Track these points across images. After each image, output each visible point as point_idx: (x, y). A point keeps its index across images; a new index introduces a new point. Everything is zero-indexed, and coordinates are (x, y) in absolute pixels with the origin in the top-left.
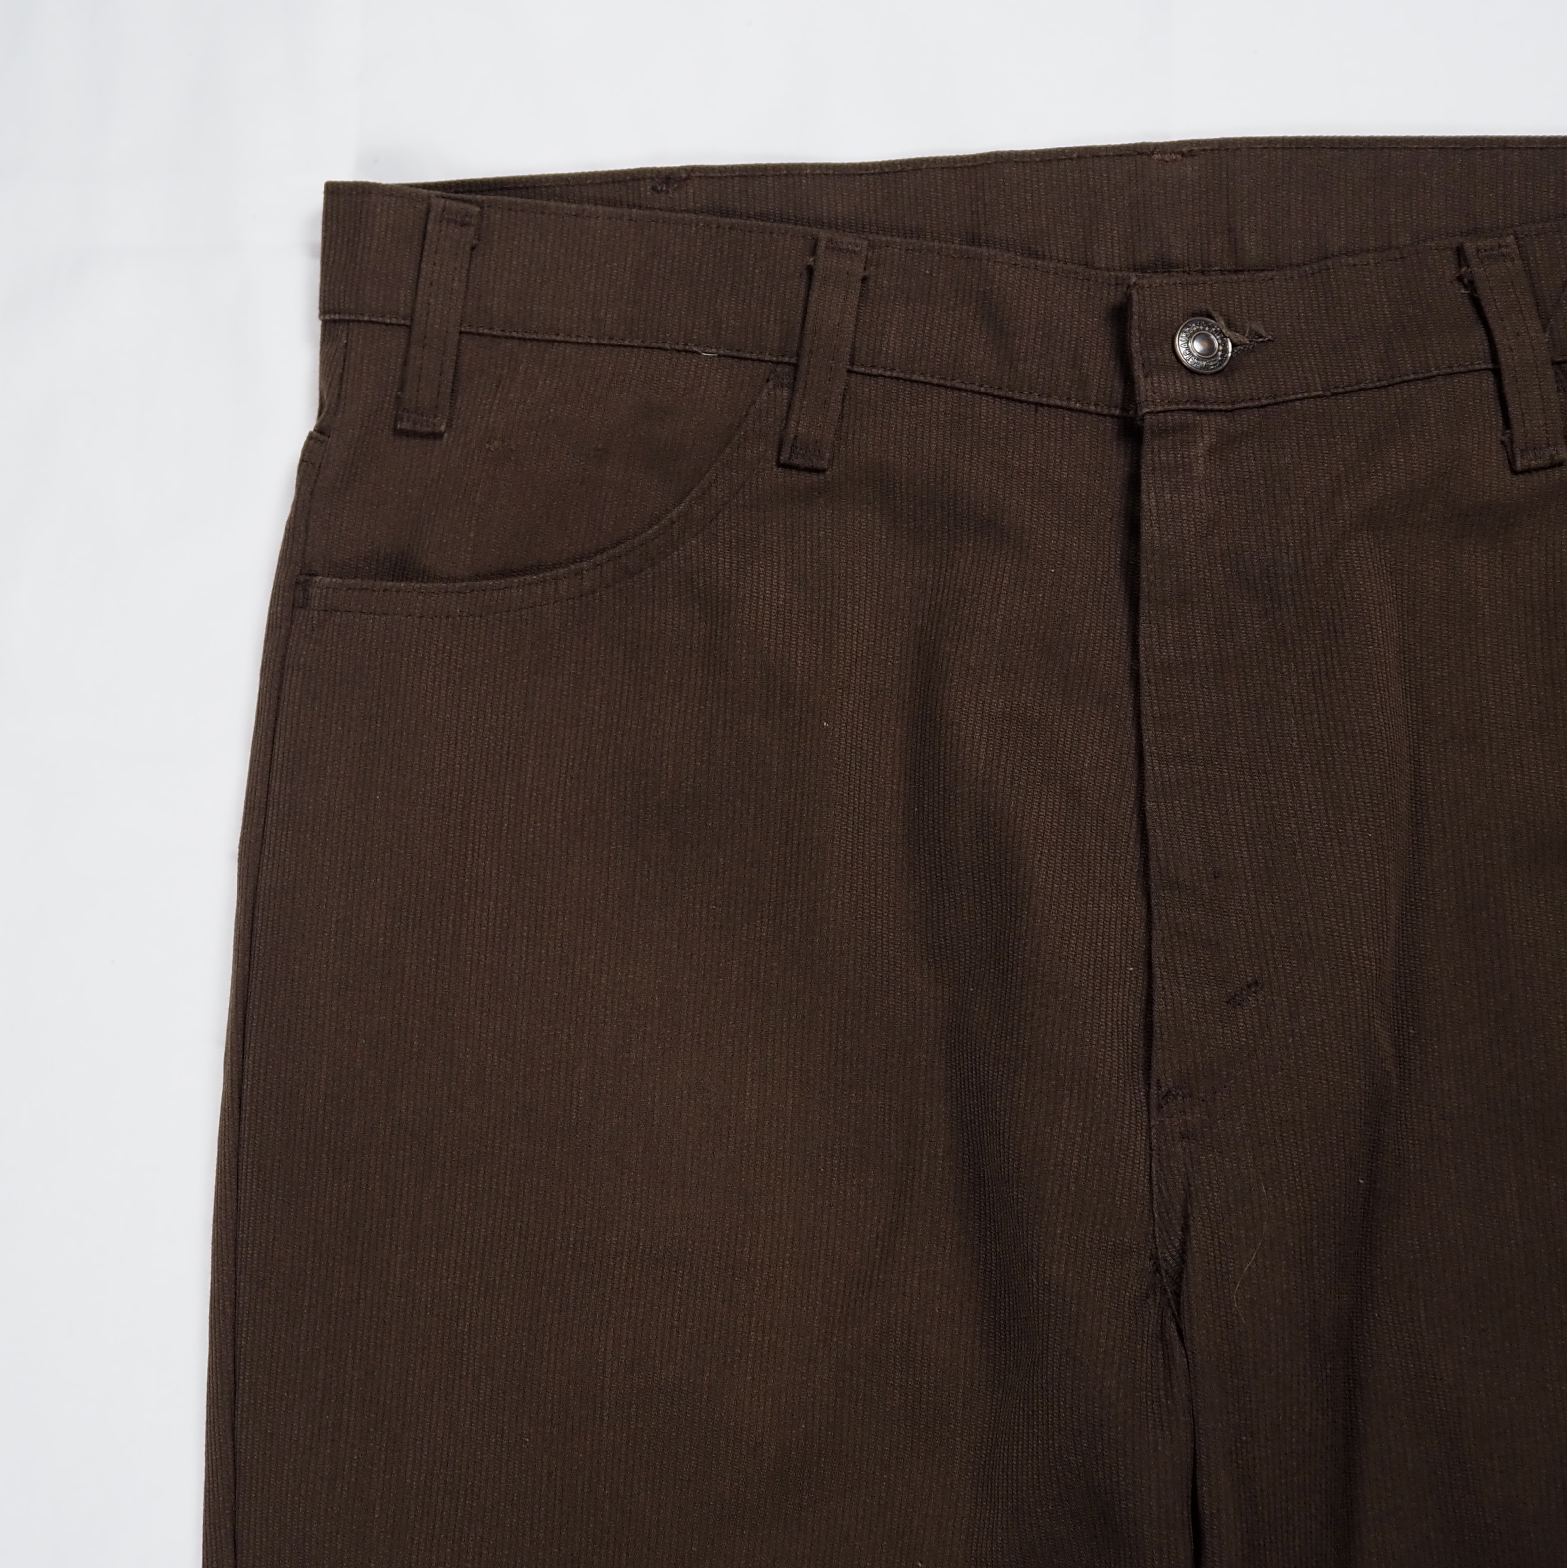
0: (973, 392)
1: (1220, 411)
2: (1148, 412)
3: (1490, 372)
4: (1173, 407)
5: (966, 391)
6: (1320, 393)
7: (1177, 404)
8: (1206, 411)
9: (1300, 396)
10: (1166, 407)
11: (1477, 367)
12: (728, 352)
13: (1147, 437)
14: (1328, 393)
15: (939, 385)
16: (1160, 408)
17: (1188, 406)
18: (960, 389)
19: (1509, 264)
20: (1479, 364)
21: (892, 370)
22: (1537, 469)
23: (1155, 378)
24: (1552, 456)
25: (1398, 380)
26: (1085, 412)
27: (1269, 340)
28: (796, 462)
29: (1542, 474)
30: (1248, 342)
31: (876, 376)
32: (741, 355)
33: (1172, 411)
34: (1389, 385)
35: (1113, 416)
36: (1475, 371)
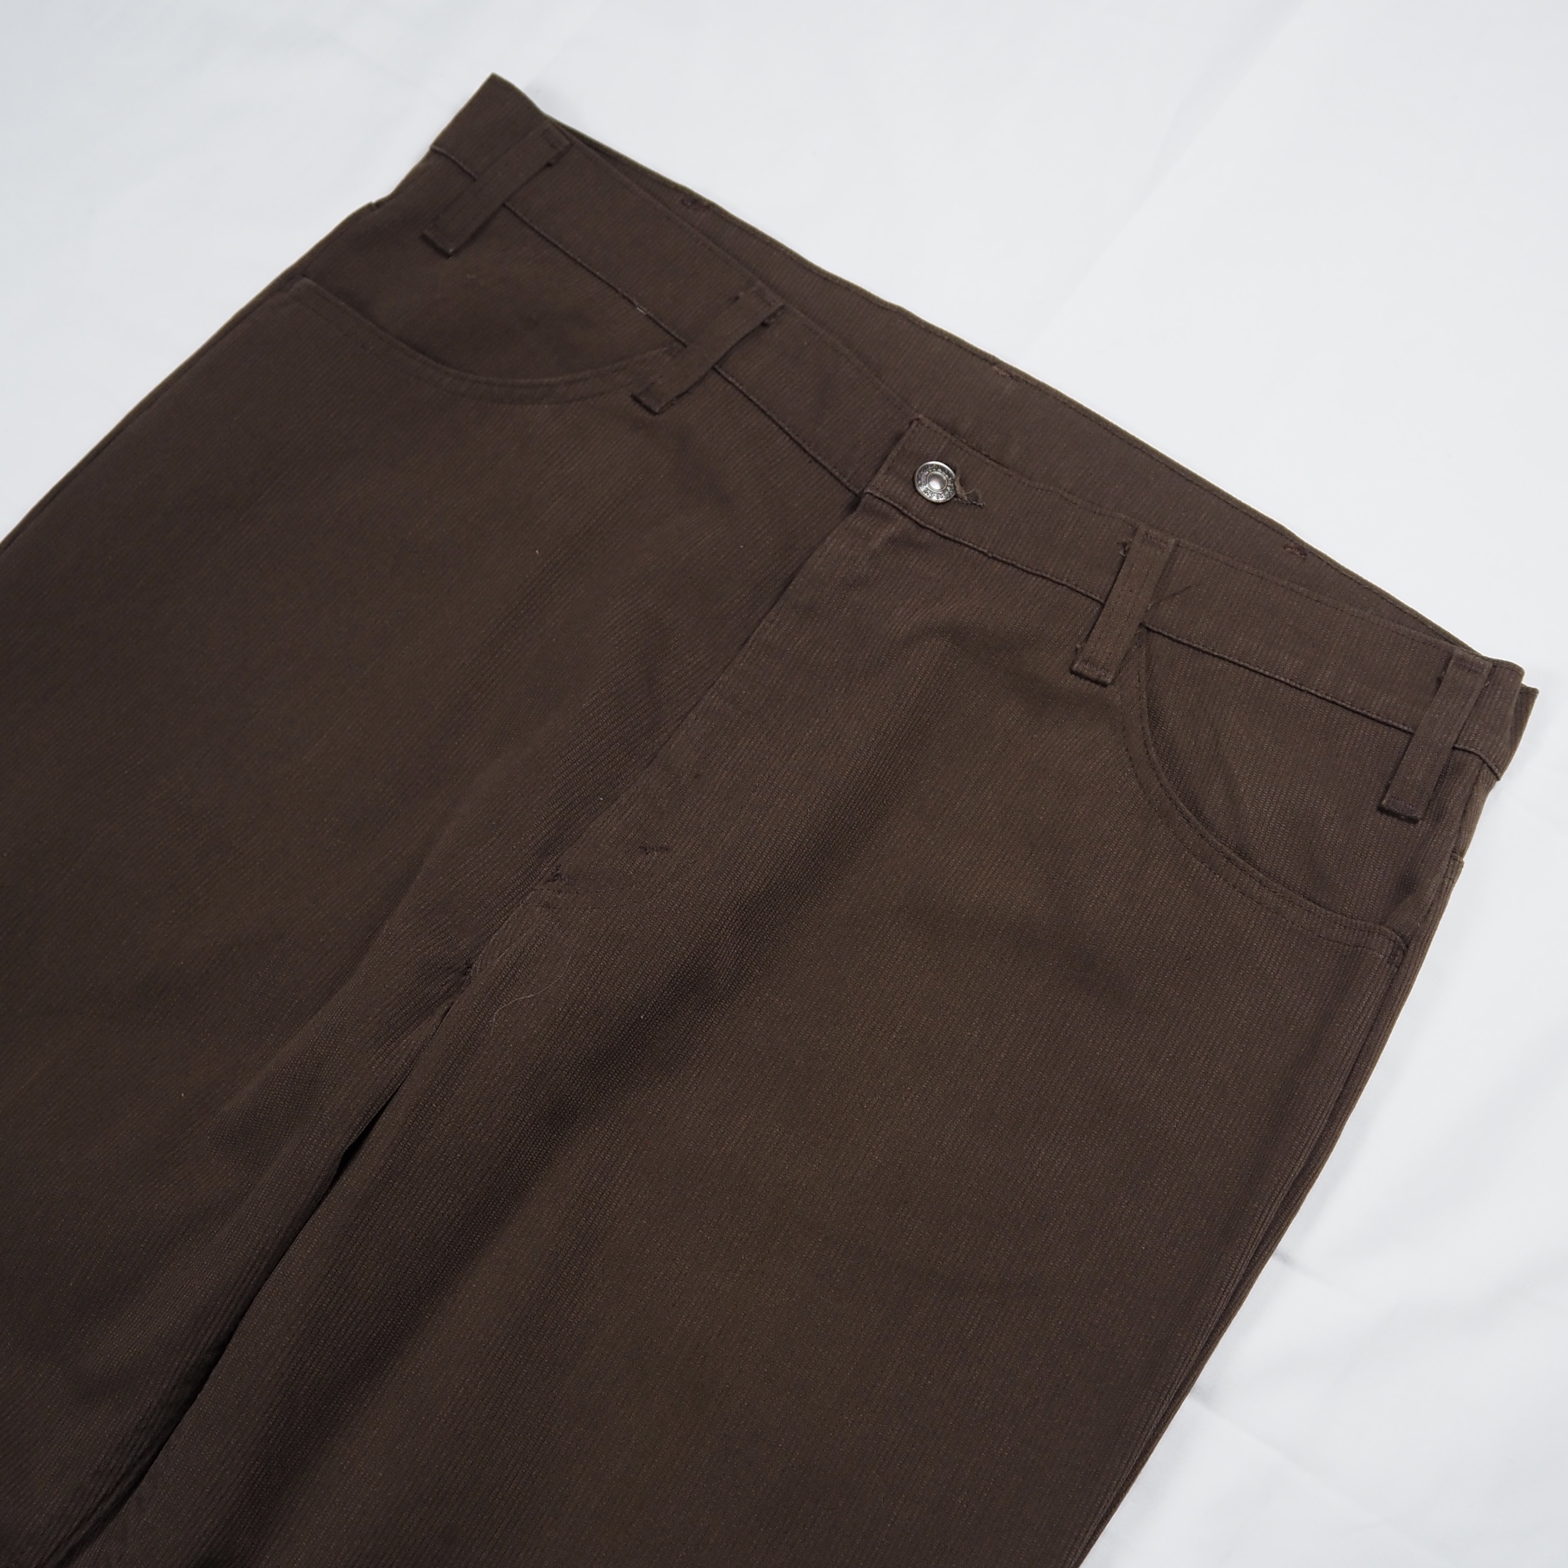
0: (781, 428)
1: (916, 522)
2: (868, 493)
3: (1100, 605)
4: (887, 499)
5: (777, 424)
6: (985, 551)
7: (890, 499)
8: (905, 515)
9: (971, 544)
10: (883, 497)
11: (1093, 596)
12: (652, 315)
13: (859, 509)
14: (990, 555)
15: (763, 411)
16: (878, 495)
17: (896, 505)
18: (774, 421)
19: (1159, 553)
20: (1096, 595)
21: (741, 384)
22: (1087, 678)
23: (890, 477)
24: (1100, 676)
25: (1038, 573)
26: (839, 480)
27: (980, 506)
28: (643, 399)
29: (1088, 682)
30: (966, 499)
31: (730, 383)
32: (659, 321)
33: (884, 501)
34: (1032, 573)
35: (854, 493)
36: (1091, 598)
